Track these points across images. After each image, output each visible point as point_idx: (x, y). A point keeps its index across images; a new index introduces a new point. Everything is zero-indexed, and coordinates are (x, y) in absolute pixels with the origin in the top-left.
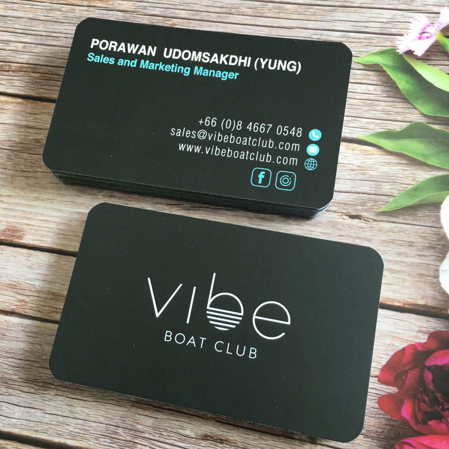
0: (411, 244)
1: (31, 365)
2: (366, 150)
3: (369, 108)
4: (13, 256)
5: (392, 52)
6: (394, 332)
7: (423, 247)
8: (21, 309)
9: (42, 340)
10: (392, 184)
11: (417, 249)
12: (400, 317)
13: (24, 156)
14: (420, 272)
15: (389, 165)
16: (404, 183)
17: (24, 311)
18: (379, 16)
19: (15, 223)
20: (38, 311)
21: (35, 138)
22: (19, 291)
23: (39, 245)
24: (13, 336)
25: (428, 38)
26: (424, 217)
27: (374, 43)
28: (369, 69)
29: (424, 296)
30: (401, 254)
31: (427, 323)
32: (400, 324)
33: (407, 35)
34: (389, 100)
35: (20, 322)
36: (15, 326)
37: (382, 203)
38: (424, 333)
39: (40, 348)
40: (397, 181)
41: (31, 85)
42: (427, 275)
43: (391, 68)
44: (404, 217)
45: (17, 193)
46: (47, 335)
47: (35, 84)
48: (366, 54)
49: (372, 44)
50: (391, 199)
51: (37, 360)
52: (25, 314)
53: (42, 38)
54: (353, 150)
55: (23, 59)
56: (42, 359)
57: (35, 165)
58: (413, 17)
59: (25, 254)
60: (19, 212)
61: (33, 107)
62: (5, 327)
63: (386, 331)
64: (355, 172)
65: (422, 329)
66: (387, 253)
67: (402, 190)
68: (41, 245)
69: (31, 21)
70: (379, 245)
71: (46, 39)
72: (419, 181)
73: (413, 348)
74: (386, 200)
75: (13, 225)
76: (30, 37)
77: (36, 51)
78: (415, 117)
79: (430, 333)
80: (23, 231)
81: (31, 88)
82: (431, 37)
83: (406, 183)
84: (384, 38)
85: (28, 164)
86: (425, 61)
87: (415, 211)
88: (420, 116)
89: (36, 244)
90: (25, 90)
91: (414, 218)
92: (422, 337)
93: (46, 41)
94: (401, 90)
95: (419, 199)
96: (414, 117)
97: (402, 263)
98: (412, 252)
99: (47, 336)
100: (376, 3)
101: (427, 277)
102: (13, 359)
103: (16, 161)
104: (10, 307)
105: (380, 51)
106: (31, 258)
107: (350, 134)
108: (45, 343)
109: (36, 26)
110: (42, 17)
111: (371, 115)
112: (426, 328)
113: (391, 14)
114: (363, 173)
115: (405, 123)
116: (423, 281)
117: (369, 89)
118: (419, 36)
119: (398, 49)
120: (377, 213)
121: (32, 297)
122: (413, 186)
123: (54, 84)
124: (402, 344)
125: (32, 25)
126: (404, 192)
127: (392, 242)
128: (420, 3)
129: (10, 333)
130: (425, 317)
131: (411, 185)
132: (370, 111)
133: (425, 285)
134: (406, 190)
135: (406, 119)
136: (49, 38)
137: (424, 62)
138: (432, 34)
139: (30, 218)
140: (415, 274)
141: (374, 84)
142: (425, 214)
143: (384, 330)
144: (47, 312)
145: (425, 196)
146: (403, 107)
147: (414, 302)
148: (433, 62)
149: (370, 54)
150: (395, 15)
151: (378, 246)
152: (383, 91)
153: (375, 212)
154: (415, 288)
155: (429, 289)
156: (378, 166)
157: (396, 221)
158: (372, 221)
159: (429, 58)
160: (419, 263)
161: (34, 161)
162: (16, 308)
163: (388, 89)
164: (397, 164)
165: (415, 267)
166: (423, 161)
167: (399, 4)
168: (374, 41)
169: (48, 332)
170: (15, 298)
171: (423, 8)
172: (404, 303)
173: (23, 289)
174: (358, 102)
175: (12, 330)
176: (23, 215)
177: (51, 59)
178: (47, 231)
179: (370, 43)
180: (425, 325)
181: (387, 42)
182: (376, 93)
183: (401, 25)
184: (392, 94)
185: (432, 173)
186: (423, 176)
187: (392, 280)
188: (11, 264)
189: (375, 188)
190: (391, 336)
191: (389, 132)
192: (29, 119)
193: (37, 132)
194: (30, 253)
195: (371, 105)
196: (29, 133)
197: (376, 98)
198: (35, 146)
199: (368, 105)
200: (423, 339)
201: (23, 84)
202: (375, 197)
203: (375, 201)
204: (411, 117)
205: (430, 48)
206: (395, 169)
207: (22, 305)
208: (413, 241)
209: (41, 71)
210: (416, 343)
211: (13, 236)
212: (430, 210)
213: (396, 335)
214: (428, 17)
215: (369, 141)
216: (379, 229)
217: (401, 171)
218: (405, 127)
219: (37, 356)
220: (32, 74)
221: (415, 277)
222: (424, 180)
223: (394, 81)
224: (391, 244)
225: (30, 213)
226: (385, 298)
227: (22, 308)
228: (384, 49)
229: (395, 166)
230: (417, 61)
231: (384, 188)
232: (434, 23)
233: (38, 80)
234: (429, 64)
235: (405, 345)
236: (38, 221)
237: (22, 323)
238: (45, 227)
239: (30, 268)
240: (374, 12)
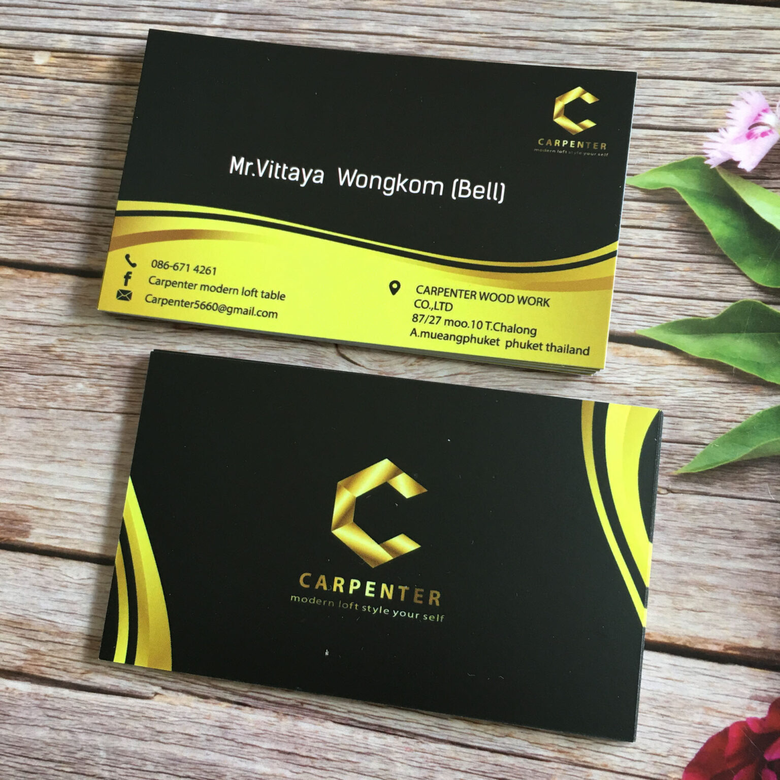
0: (737, 535)
1: (57, 768)
2: (652, 358)
3: (656, 276)
4: (13, 568)
5: (697, 165)
6: (708, 700)
7: (760, 539)
8: (34, 667)
9: (73, 723)
10: (699, 421)
11: (747, 544)
12: (719, 671)
13: (23, 379)
14: (754, 588)
15: (694, 384)
16: (721, 418)
17: (39, 670)
18: (673, 93)
19: (14, 506)
20: (65, 670)
21: (40, 343)
22: (27, 634)
23: (58, 548)
24: (21, 716)
25: (764, 134)
26: (760, 482)
27: (663, 148)
28: (654, 199)
29: (762, 632)
30: (719, 555)
31: (766, 682)
32: (719, 685)
33: (725, 129)
34: (693, 259)
35: (33, 691)
36: (24, 698)
37: (681, 458)
38: (763, 701)
39: (71, 738)
40: (710, 415)
41: (28, 240)
42: (767, 593)
43: (695, 197)
44: (723, 485)
45: (14, 448)
46: (83, 713)
47: (35, 239)
48: (650, 170)
49: (660, 150)
50: (699, 450)
51: (67, 761)
52: (41, 675)
53: (42, 149)
54: (627, 357)
55: (10, 191)
56: (77, 758)
57: (43, 395)
58: (737, 95)
59: (34, 563)
60: (18, 486)
61: (34, 284)
62: (7, 701)
63: (694, 698)
64: (631, 400)
65: (758, 694)
66: (693, 552)
67: (720, 433)
68: (63, 546)
69: (21, 116)
70: (678, 538)
71: (50, 151)
72: (750, 415)
73: (743, 728)
74: (690, 452)
75: (10, 510)
76: (20, 146)
77: (35, 175)
78: (742, 291)
79: (774, 700)
80: (27, 521)
81: (27, 247)
82: (769, 133)
83: (726, 418)
84: (682, 138)
85: (30, 394)
86: (759, 180)
87: (743, 473)
88: (751, 288)
89: (54, 545)
90: (18, 252)
91: (742, 486)
92: (759, 709)
93: (51, 155)
94: (715, 239)
95: (751, 450)
96: (739, 292)
97: (721, 570)
98: (739, 549)
99: (83, 715)
100: (665, 67)
101: (766, 597)
102: (24, 758)
103: (8, 389)
104: (13, 663)
105: (675, 164)
106: (45, 572)
107: (621, 326)
108: (79, 729)
109: (31, 125)
110: (41, 107)
111: (659, 289)
112: (765, 691)
113: (695, 89)
114: (647, 400)
115: (722, 304)
116: (760, 603)
117: (655, 238)
118: (748, 131)
119: (709, 158)
120: (673, 476)
121: (51, 643)
122: (739, 424)
123: (70, 238)
124: (722, 722)
125: (24, 124)
126: (724, 436)
127: (703, 531)
128: (749, 65)
129: (17, 710)
130: (763, 671)
131: (736, 422)
132: (657, 281)
133: (763, 611)
134: (727, 431)
135: (724, 296)
136: (56, 148)
137: (758, 184)
138: (771, 127)
139: (39, 496)
140: (745, 590)
141: (665, 227)
142: (762, 477)
143: (690, 697)
144: (80, 671)
145: (762, 444)
146: (718, 272)
147: (743, 643)
148: (773, 184)
149: (655, 170)
150: (702, 91)
151: (677, 540)
152: (681, 242)
153: (669, 476)
154: (746, 618)
155: (770, 618)
156: (673, 387)
157: (708, 491)
158: (665, 491)
159: (767, 176)
160: (752, 570)
161: (41, 388)
162: (24, 666)
163: (690, 237)
164: (709, 383)
165: (744, 579)
166: (757, 375)
167: (709, 68)
168: (663, 144)
169: (84, 708)
170: (21, 647)
171: (754, 75)
172: (725, 646)
173: (34, 630)
174: (634, 263)
175: (20, 705)
176: (26, 490)
177: (61, 190)
178: (71, 520)
179: (655, 147)
180: (764, 687)
181: (688, 145)
182: (667, 245)
183: (714, 111)
184: (697, 247)
185: (774, 398)
186: (759, 405)
187: (703, 604)
188: (11, 583)
189: (669, 429)
190: (703, 707)
191: (694, 320)
192: (27, 307)
193: (45, 332)
194: (43, 563)
195: (659, 269)
196: (29, 333)
197: (669, 256)
198: (40, 359)
199: (654, 270)
200: (761, 711)
201: (13, 240)
202: (670, 446)
203: (670, 454)
204: (733, 290)
205: (767, 155)
206: (706, 392)
207: (35, 659)
208: (740, 529)
209: (45, 213)
210: (748, 719)
211: (11, 531)
212: (771, 470)
213: (711, 706)
214: (765, 93)
215: (656, 339)
216: (678, 507)
217: (717, 395)
218: (722, 311)
219: (67, 752)
220: (29, 221)
221: (745, 597)
222: (759, 413)
223: (701, 221)
224: (700, 535)
225: (40, 487)
226: (692, 637)
227: (34, 665)
228: (682, 158)
229: (706, 386)
230: (745, 180)
231: (685, 428)
232: (774, 106)
233: (41, 232)
234: (766, 185)
235: (728, 723)
236: (53, 502)
237: (37, 692)
238: (67, 512)
239: (44, 591)
240: (662, 86)
